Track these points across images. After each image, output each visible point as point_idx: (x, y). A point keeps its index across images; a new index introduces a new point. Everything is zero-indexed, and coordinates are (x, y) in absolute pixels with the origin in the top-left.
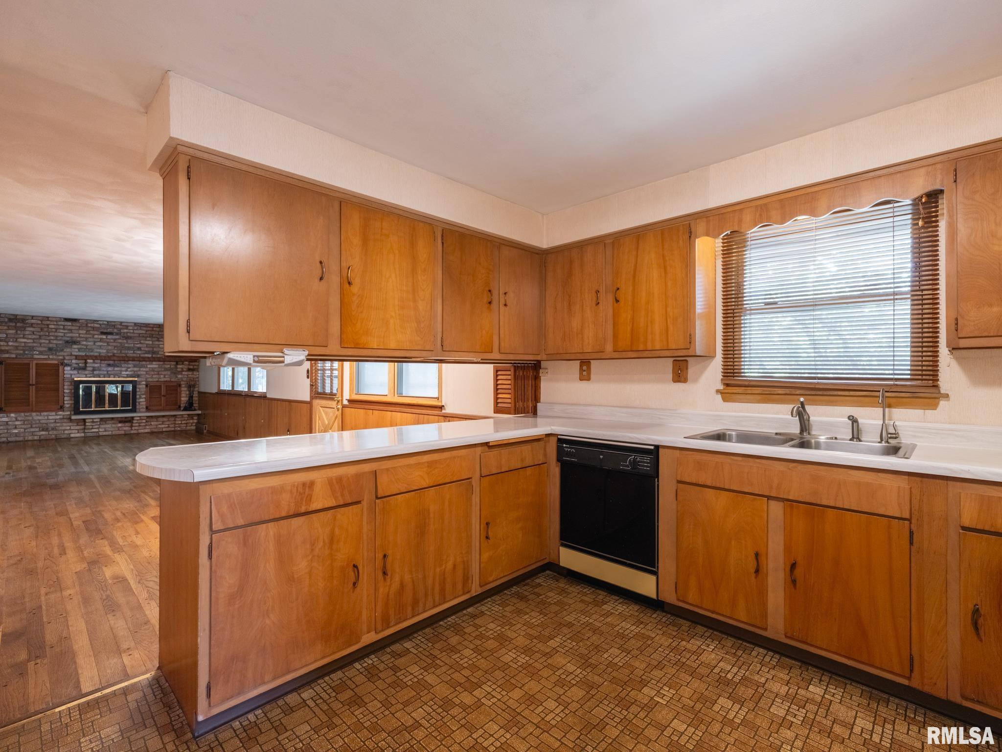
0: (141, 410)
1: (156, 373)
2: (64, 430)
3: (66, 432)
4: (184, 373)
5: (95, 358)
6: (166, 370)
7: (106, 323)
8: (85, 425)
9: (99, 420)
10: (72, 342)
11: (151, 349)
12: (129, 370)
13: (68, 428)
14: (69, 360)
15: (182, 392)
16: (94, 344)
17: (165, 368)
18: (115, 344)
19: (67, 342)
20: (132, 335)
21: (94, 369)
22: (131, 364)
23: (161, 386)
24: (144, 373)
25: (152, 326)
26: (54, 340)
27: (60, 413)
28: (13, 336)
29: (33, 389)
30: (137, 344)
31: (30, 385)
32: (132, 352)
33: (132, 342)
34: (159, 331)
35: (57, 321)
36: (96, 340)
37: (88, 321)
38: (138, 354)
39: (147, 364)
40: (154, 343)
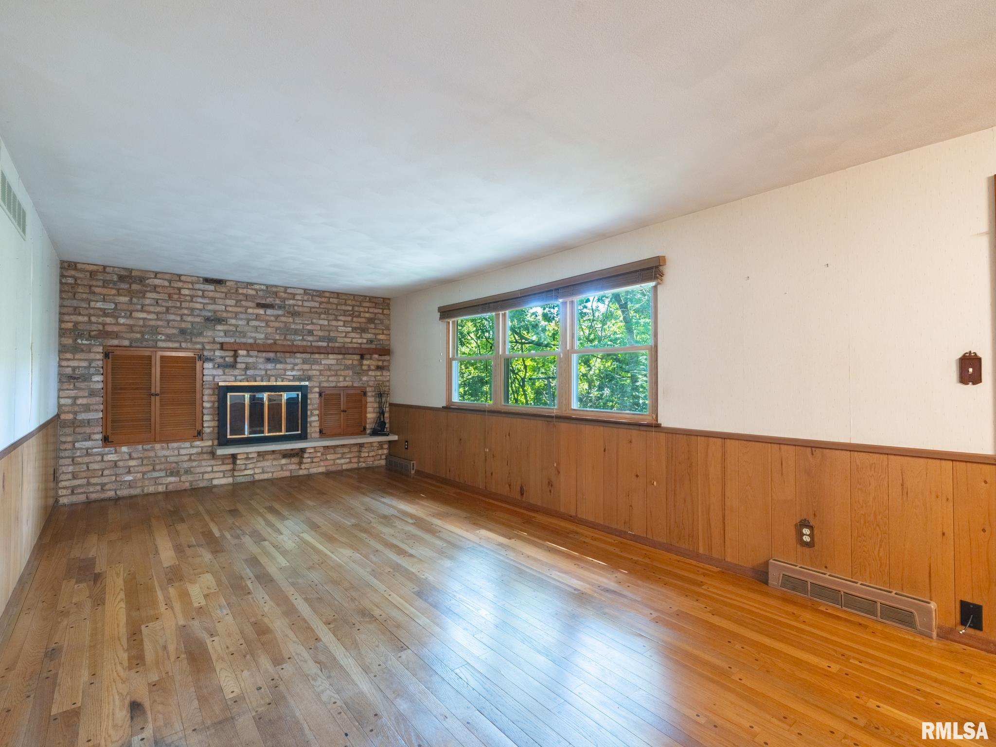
0: (314, 435)
1: (333, 373)
2: (203, 473)
3: (206, 476)
4: (370, 373)
5: (249, 347)
6: (347, 367)
7: (263, 287)
8: (234, 463)
9: (255, 455)
10: (216, 320)
11: (326, 334)
12: (296, 368)
13: (210, 469)
14: (210, 350)
15: (369, 405)
16: (248, 323)
17: (345, 365)
18: (277, 324)
19: (208, 319)
20: (300, 309)
21: (247, 369)
22: (299, 358)
23: (340, 395)
24: (318, 373)
25: (327, 295)
26: (189, 315)
27: (198, 443)
28: (125, 307)
29: (156, 402)
30: (308, 324)
31: (152, 395)
32: (301, 338)
33: (300, 321)
34: (337, 305)
35: (192, 283)
36: (250, 317)
37: (239, 284)
38: (309, 341)
39: (321, 359)
40: (330, 323)
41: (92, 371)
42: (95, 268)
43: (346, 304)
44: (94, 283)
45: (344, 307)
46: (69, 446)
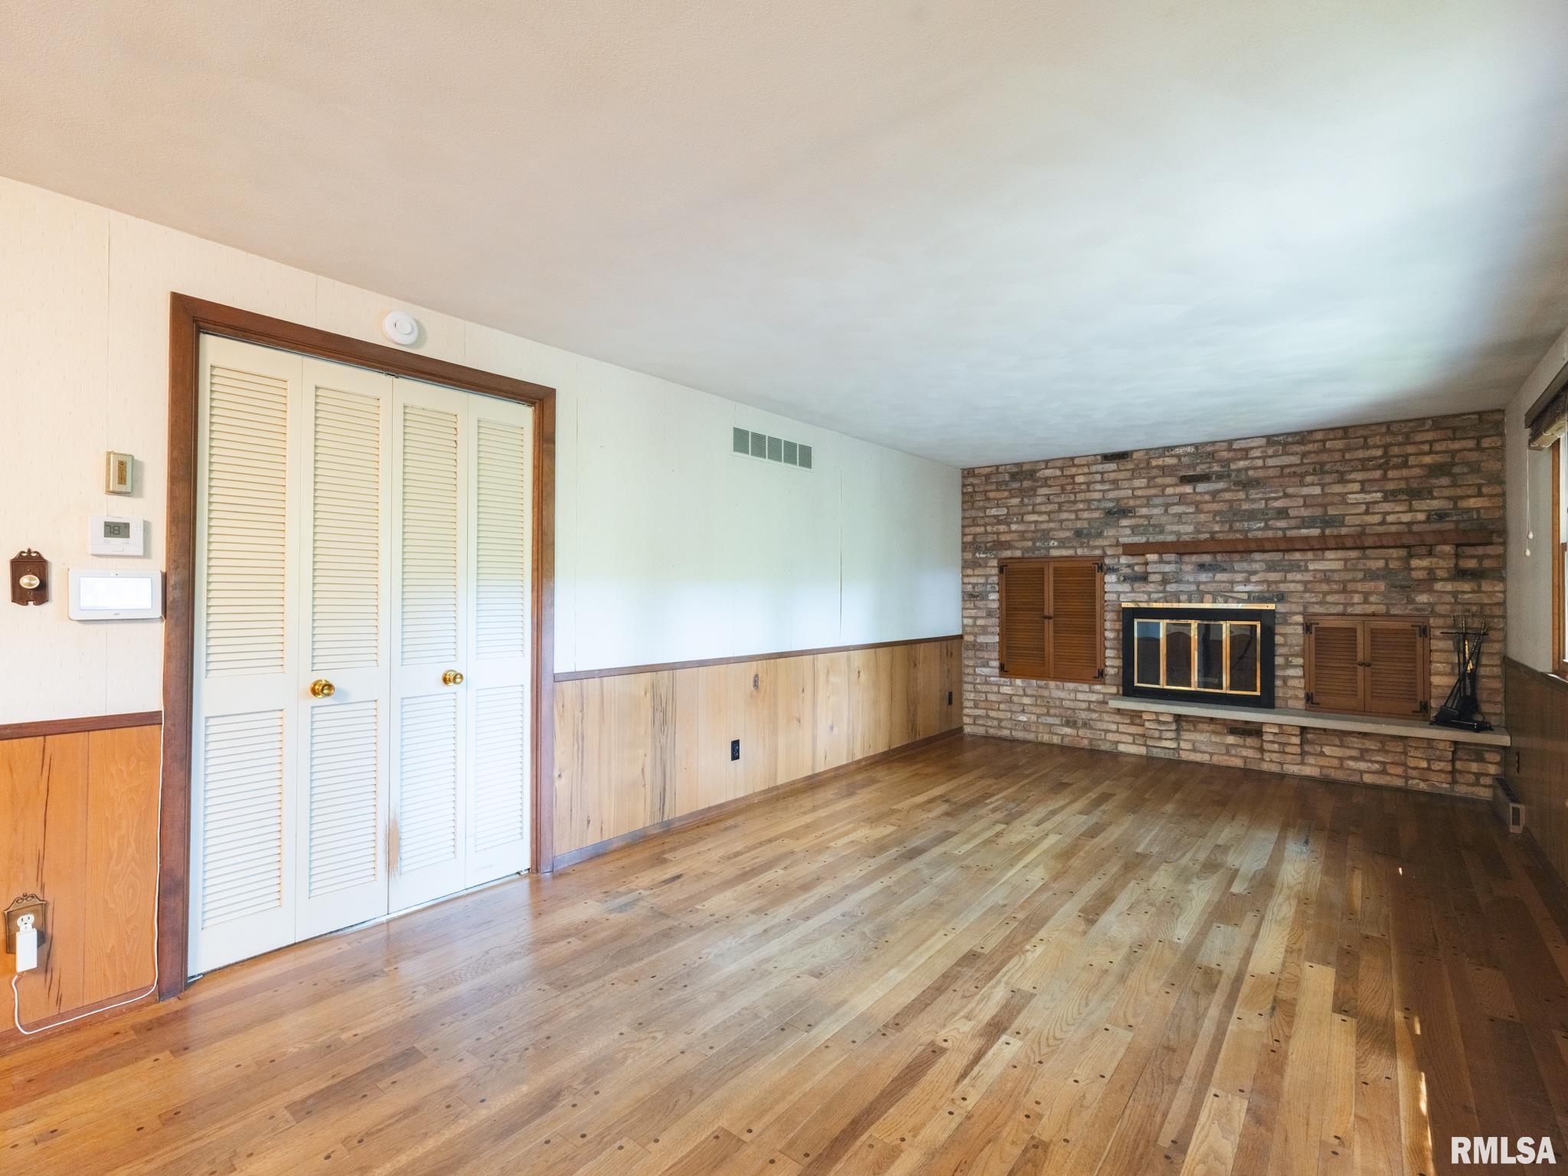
0: (1291, 703)
1: (1335, 587)
2: (1107, 731)
3: (1110, 736)
4: (1438, 586)
5: (1161, 548)
6: (1371, 575)
7: (1193, 449)
8: (1143, 725)
10: (1120, 512)
11: (1318, 511)
12: (1254, 578)
13: (1114, 727)
14: (1113, 556)
15: (1435, 656)
16: (1166, 511)
17: (1367, 570)
18: (1215, 507)
19: (1109, 513)
20: (1260, 474)
21: (1165, 582)
22: (1259, 561)
23: (1354, 630)
24: (1300, 587)
25: (1319, 436)
26: (1084, 510)
27: (1098, 687)
28: (1016, 510)
29: (1049, 625)
30: (1276, 499)
31: (1045, 617)
32: (1262, 525)
33: (1260, 496)
34: (1343, 451)
35: (1088, 465)
36: (1170, 500)
37: (1151, 453)
38: (1280, 529)
39: (1306, 561)
40: (1327, 490)
41: (989, 587)
42: (989, 469)
43: (1366, 447)
44: (989, 488)
45: (1360, 454)
46: (970, 671)
